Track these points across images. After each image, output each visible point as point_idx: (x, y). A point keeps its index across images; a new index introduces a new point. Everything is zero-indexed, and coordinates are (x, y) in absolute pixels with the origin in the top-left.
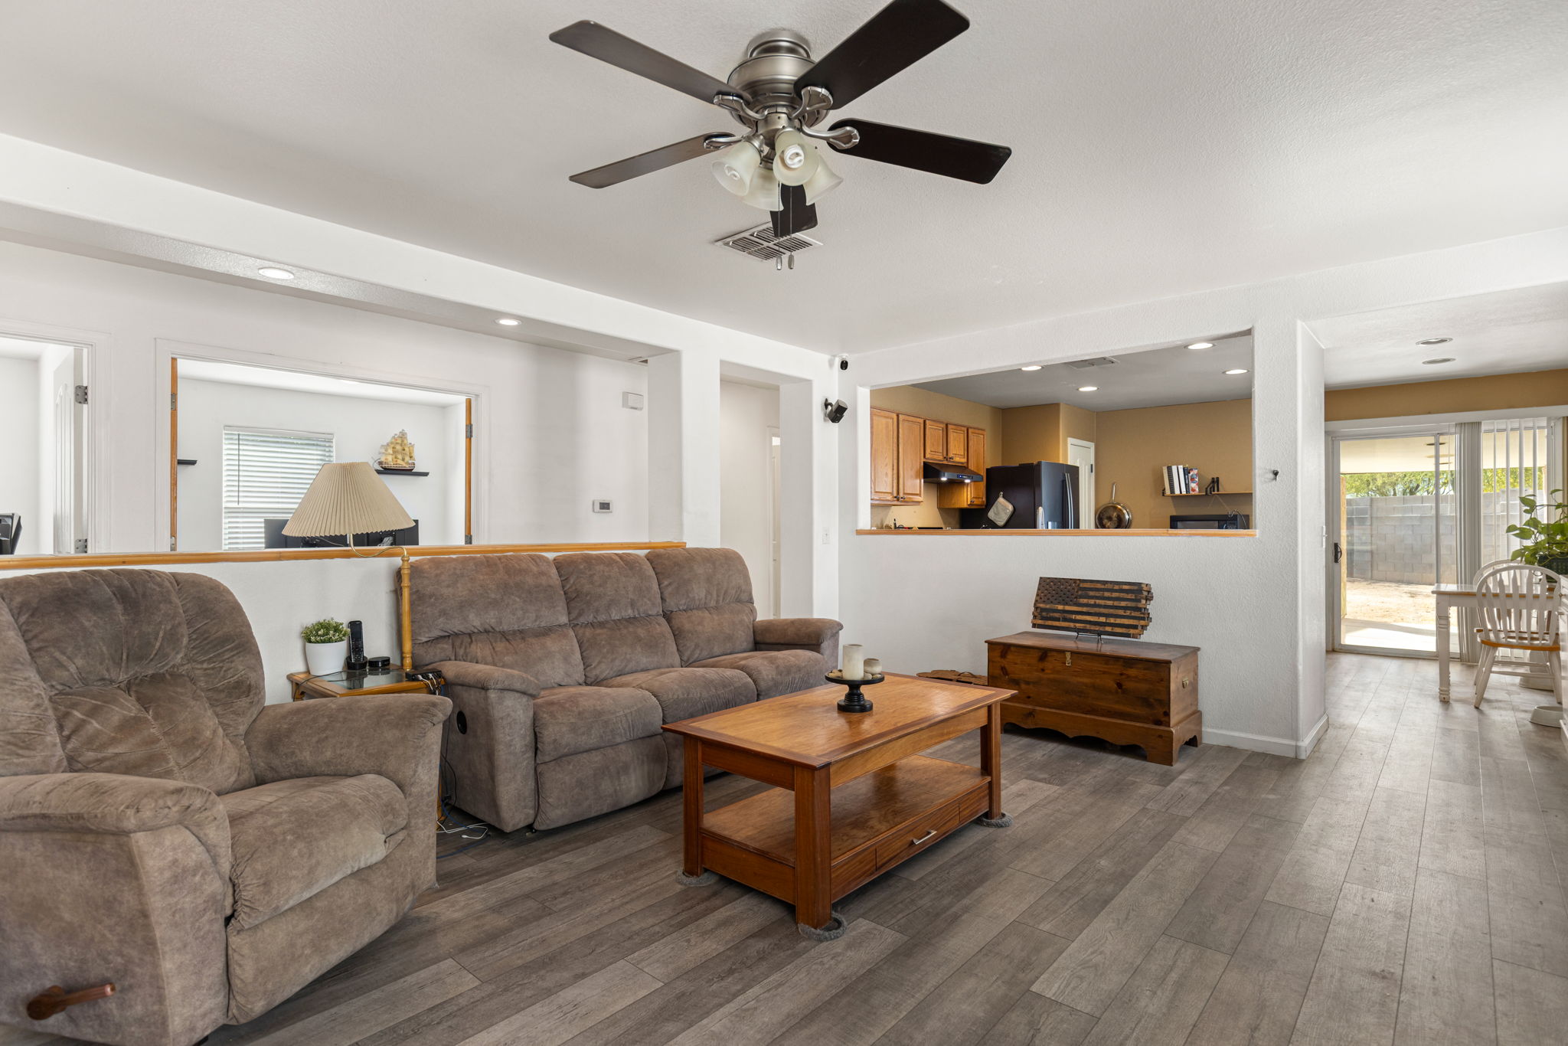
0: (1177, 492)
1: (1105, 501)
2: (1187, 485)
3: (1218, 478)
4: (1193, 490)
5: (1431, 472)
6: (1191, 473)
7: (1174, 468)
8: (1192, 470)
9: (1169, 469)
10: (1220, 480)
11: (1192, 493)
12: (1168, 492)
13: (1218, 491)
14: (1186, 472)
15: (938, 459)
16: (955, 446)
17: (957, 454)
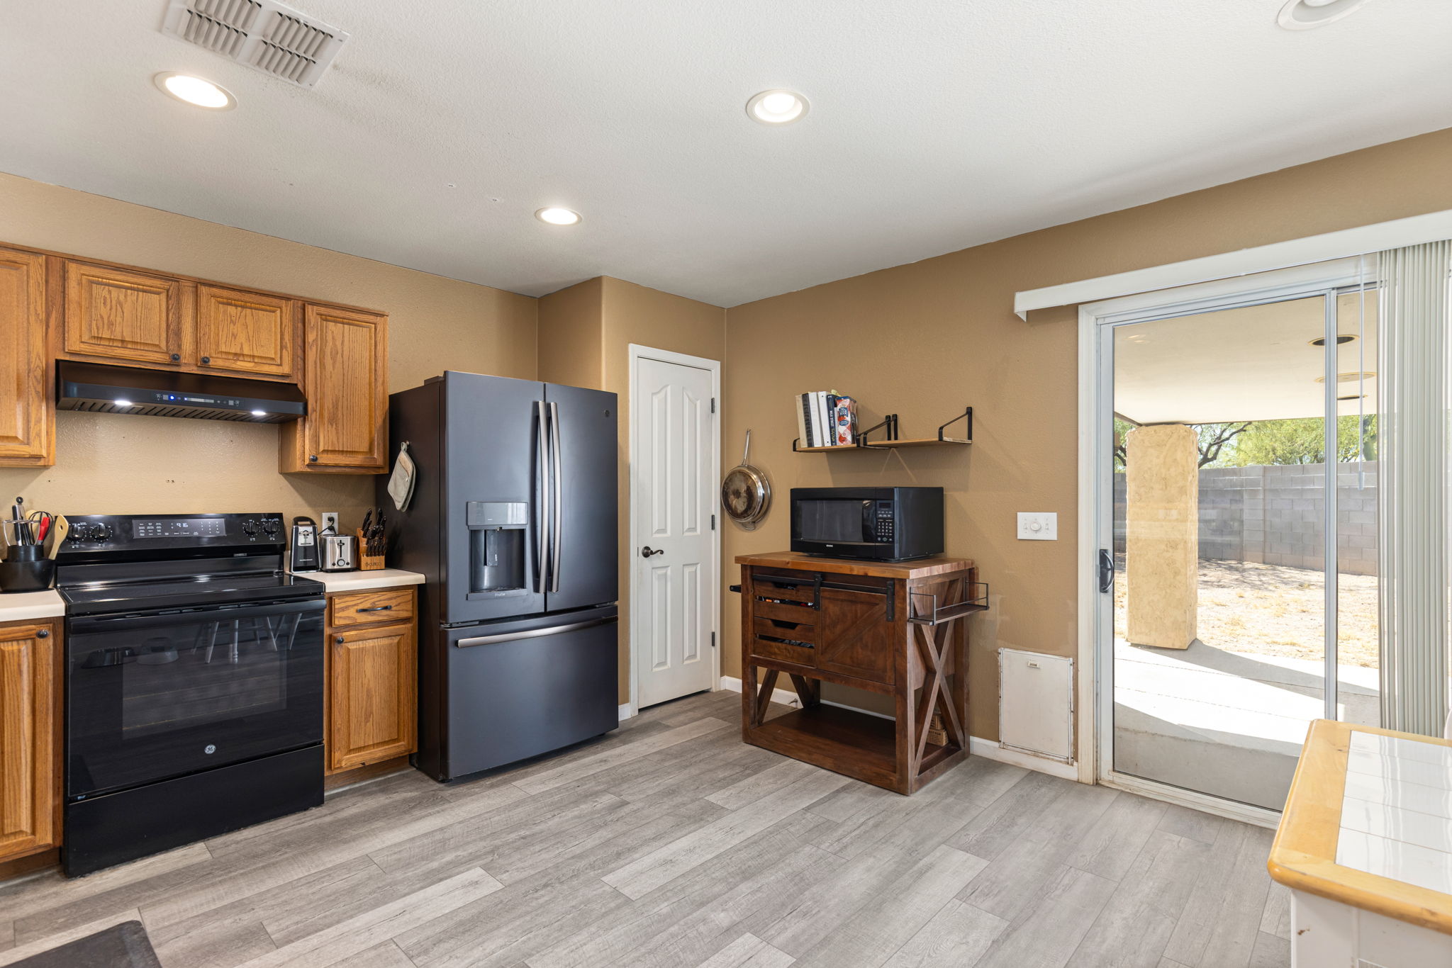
0: (817, 444)
1: (735, 463)
2: (832, 429)
3: (895, 416)
4: (842, 439)
5: (1320, 418)
6: (840, 406)
7: (812, 396)
8: (840, 399)
9: (805, 398)
10: (900, 421)
11: (839, 445)
12: (803, 444)
13: (896, 438)
14: (833, 402)
15: (141, 358)
16: (234, 336)
17: (243, 355)
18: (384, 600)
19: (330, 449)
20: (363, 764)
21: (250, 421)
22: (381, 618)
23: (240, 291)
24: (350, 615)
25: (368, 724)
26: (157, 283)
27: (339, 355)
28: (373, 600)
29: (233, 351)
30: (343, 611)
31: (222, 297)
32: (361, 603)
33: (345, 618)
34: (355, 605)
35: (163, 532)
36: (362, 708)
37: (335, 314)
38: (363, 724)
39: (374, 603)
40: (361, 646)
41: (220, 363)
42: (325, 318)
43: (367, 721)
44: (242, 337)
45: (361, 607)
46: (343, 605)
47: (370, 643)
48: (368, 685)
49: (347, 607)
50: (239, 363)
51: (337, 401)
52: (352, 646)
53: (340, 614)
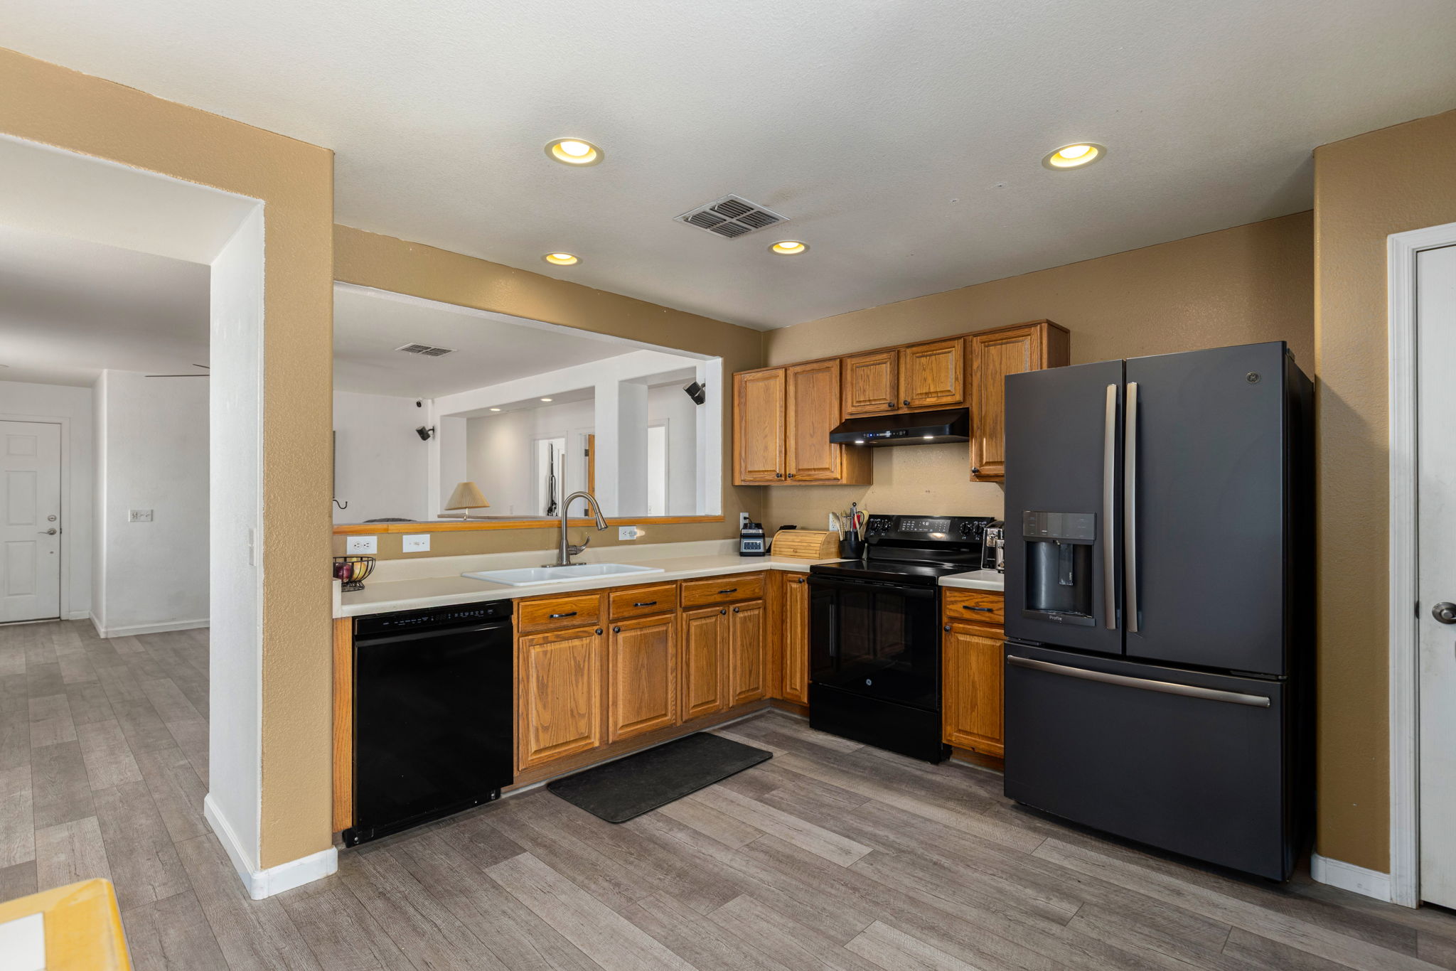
15: (877, 410)
16: (925, 380)
17: (931, 393)
18: (987, 602)
19: (991, 461)
20: (973, 749)
21: (924, 444)
22: (983, 619)
23: (928, 344)
24: (958, 609)
25: (973, 713)
26: (885, 356)
27: (998, 374)
28: (977, 600)
29: (924, 391)
30: (953, 604)
31: (918, 353)
32: (967, 600)
33: (954, 611)
34: (963, 601)
35: (914, 529)
36: (969, 696)
37: (994, 338)
38: (969, 711)
39: (978, 602)
40: (968, 640)
41: (917, 403)
42: (987, 344)
43: (973, 711)
44: (930, 380)
45: (966, 604)
46: (953, 599)
47: (975, 640)
48: (974, 677)
49: (956, 602)
50: (928, 400)
51: (996, 416)
52: (962, 638)
53: (950, 607)
